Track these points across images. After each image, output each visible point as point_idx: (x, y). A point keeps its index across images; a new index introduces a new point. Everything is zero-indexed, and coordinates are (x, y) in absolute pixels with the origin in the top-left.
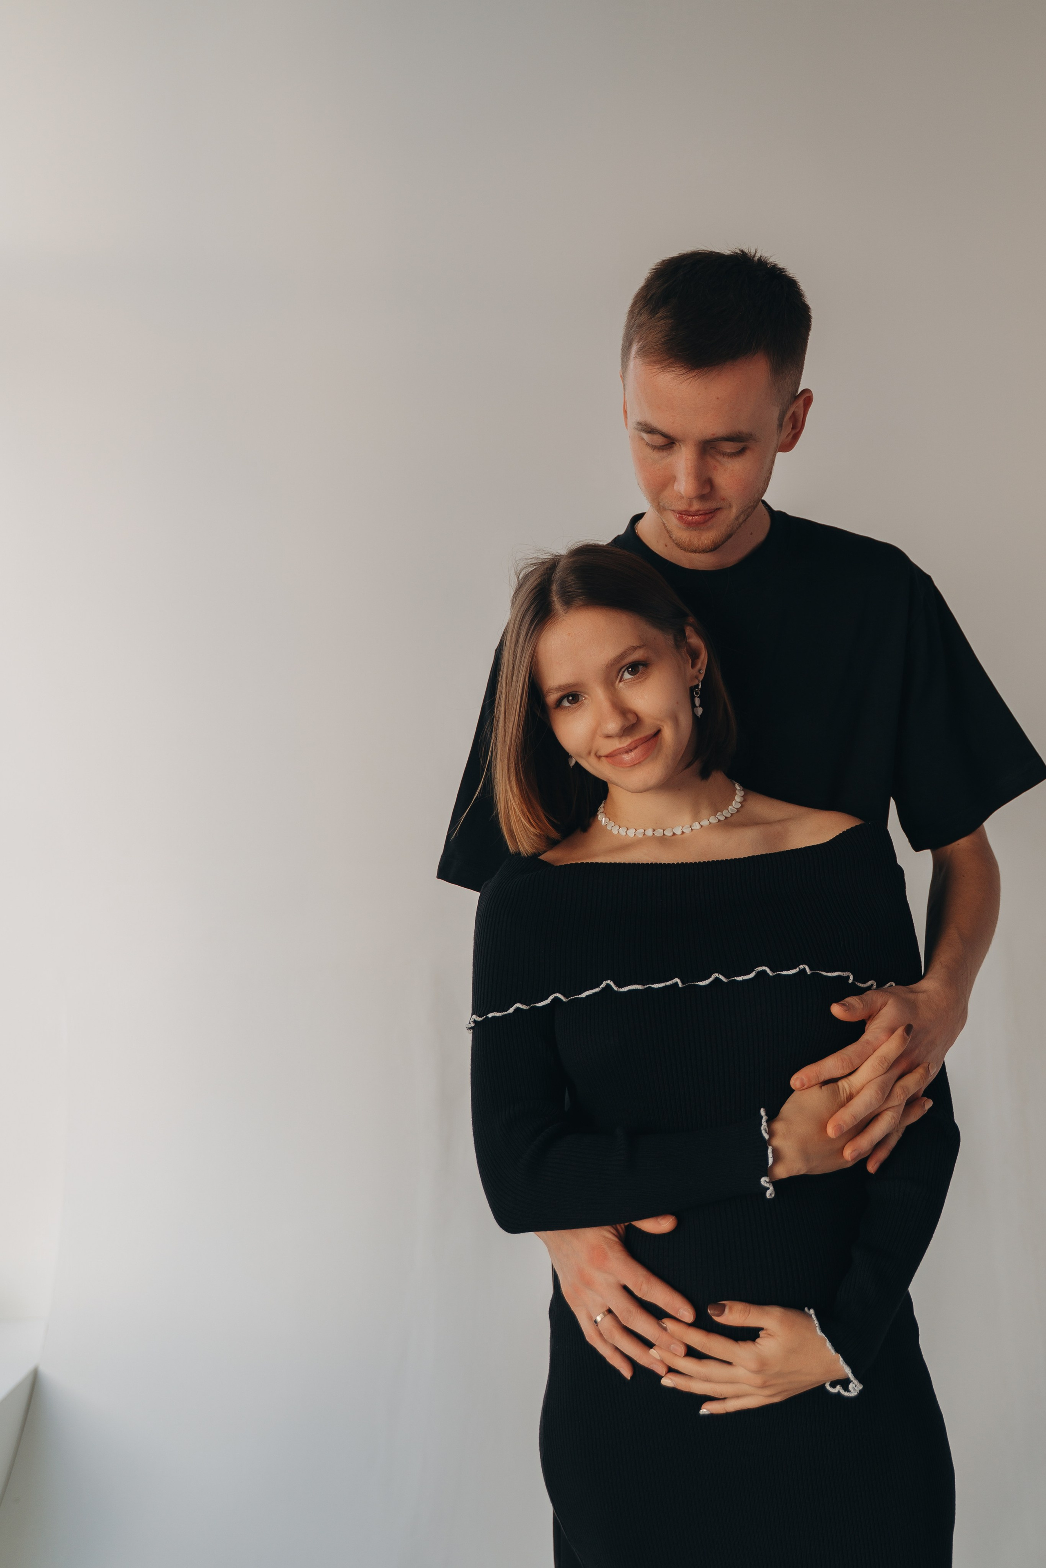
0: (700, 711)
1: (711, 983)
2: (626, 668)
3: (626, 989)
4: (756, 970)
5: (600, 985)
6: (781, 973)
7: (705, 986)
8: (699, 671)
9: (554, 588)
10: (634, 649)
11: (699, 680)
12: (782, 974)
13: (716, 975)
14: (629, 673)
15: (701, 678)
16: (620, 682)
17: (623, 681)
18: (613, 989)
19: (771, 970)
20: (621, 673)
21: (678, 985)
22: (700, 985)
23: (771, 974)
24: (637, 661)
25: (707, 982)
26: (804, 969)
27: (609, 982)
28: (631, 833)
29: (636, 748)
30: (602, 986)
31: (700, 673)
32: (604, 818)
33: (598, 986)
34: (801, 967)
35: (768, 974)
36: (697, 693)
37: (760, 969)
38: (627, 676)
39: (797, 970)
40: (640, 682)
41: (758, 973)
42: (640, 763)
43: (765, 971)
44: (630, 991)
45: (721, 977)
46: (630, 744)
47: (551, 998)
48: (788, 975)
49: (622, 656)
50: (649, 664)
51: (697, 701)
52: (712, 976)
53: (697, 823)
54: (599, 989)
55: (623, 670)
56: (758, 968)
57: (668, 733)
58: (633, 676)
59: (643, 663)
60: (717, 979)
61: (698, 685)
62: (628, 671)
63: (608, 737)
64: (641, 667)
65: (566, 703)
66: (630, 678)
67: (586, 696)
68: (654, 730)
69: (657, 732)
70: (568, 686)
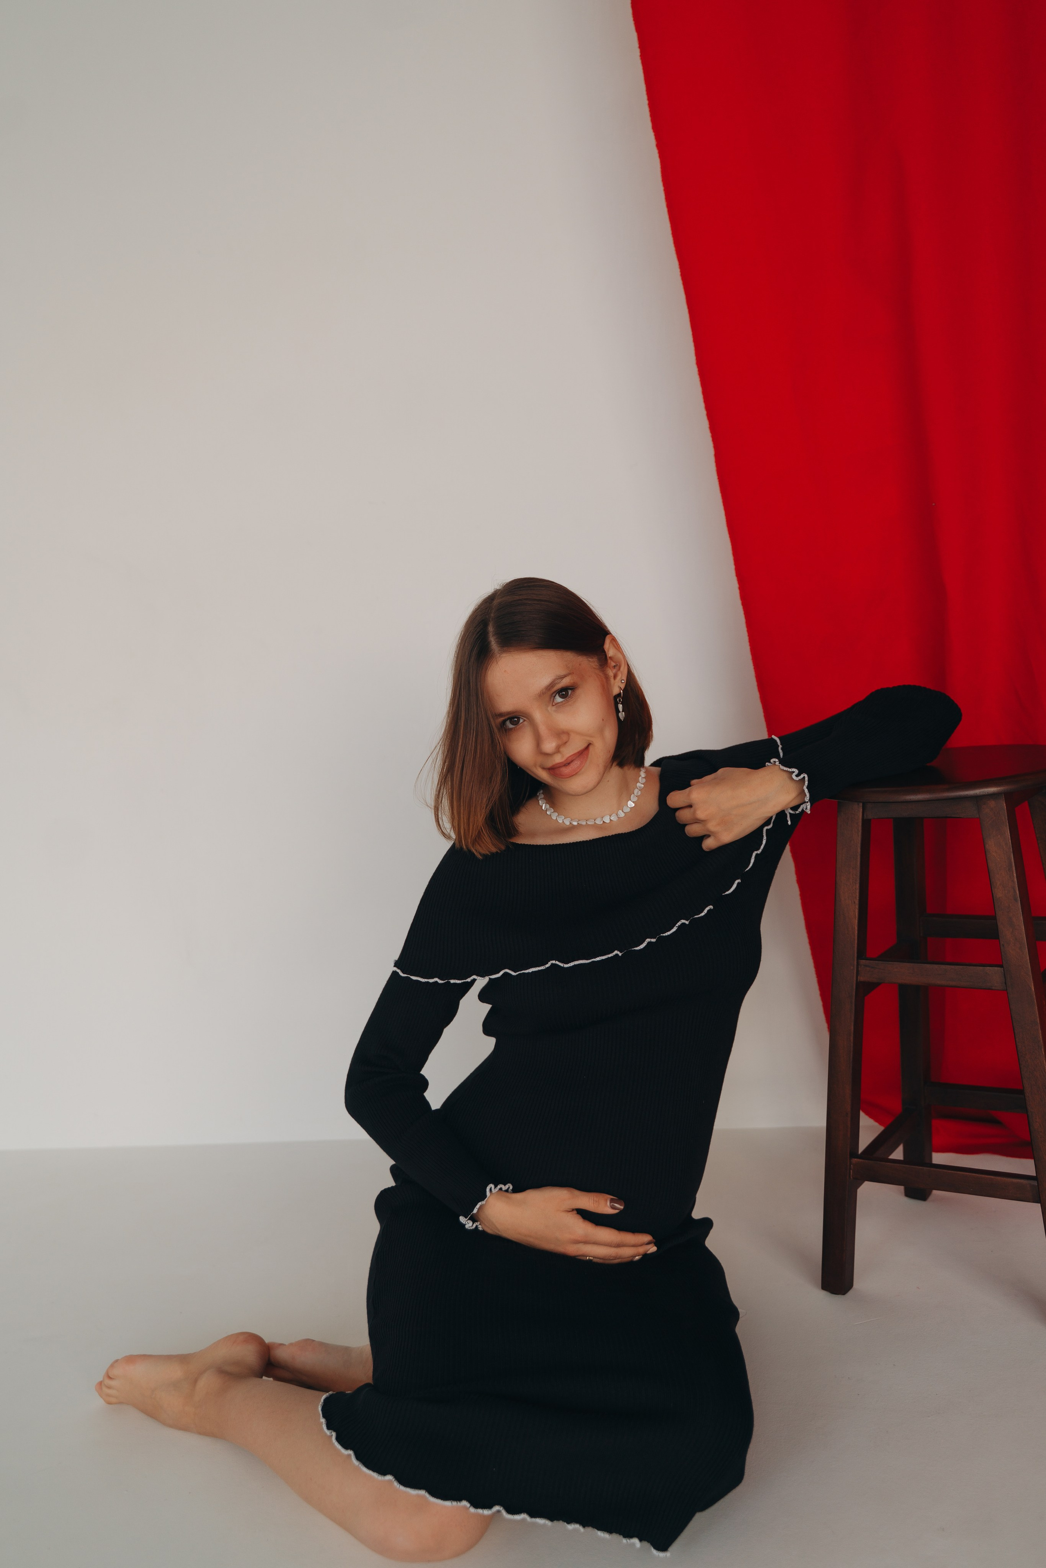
0: (622, 715)
2: (557, 693)
3: (570, 965)
5: (547, 963)
7: (640, 950)
8: (621, 680)
9: (491, 629)
10: (562, 677)
11: (621, 689)
13: (648, 939)
14: (560, 697)
15: (623, 685)
16: (552, 705)
17: (555, 704)
18: (560, 966)
20: (552, 698)
24: (566, 687)
25: (642, 946)
27: (554, 960)
28: (567, 822)
29: (573, 761)
30: (547, 966)
31: (621, 683)
32: (544, 804)
33: (544, 965)
36: (619, 702)
38: (558, 699)
39: (706, 911)
40: (569, 704)
41: (679, 927)
42: (578, 772)
44: (575, 966)
46: (568, 758)
47: (501, 973)
49: (552, 685)
50: (576, 688)
51: (620, 707)
52: (646, 942)
53: (620, 811)
54: (545, 968)
57: (597, 746)
58: (563, 699)
59: (571, 688)
60: (650, 942)
61: (620, 694)
62: (559, 695)
63: (547, 754)
64: (570, 692)
65: (508, 724)
66: (562, 702)
67: (525, 719)
68: (586, 745)
69: (589, 745)
70: (509, 713)
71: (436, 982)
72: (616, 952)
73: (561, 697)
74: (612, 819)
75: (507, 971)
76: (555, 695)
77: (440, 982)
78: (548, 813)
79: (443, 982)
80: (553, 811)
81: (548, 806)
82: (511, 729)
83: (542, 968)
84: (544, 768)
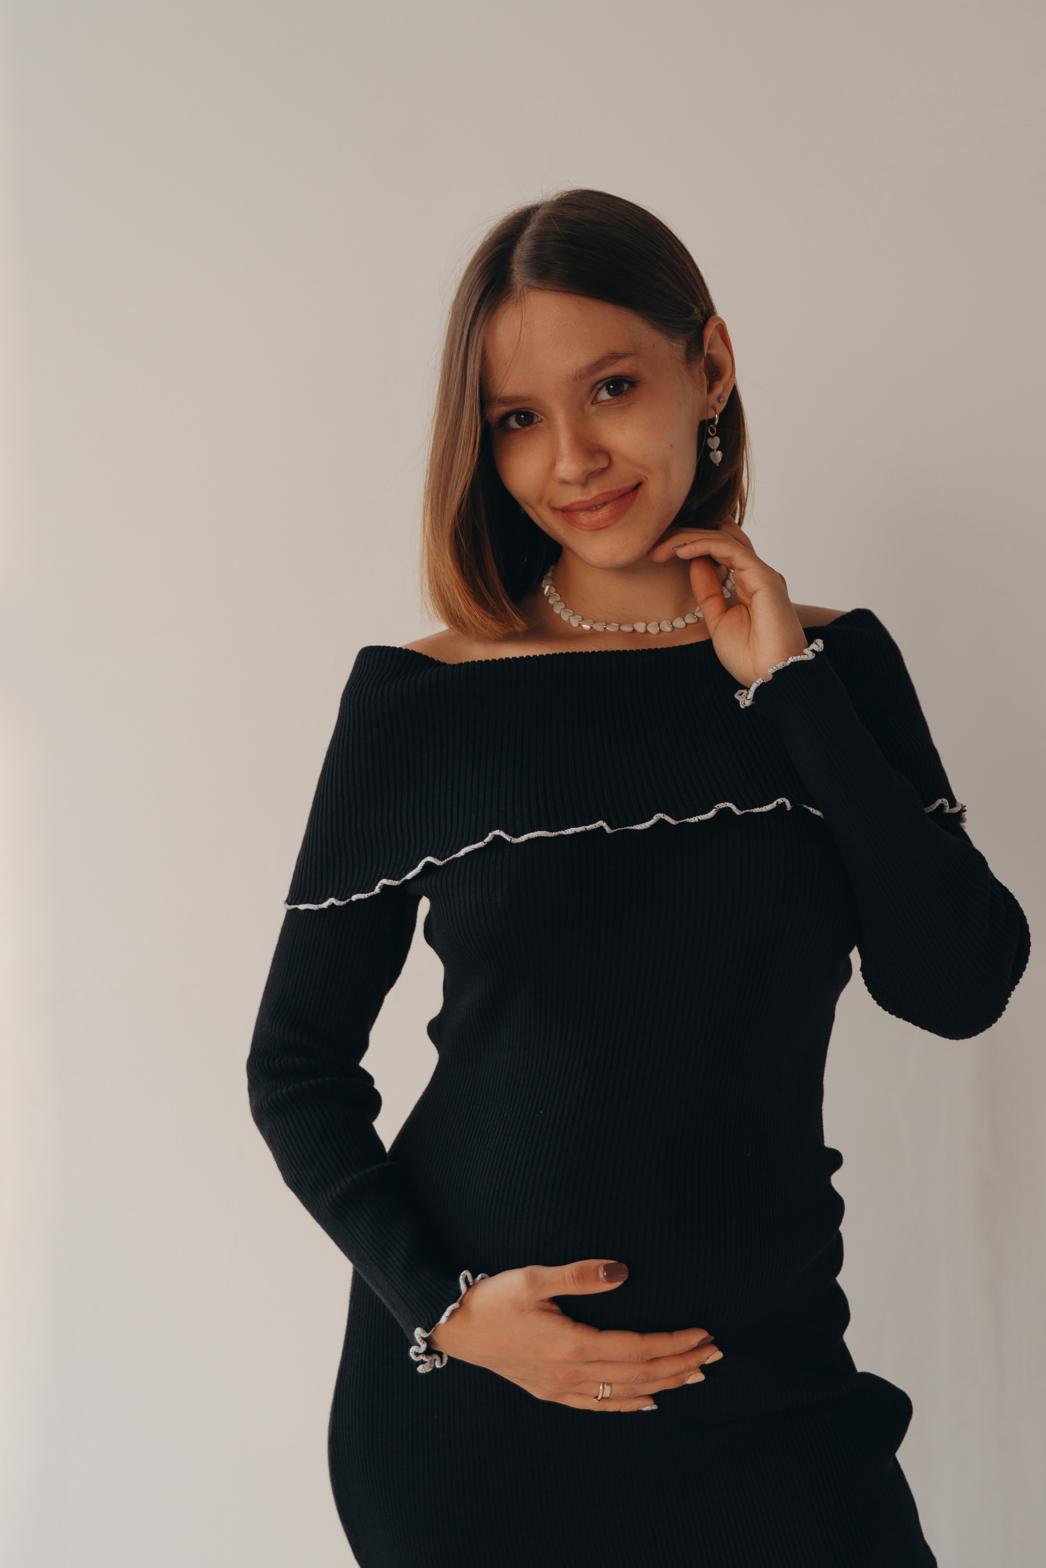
0: (718, 457)
1: (653, 826)
2: (605, 384)
3: (524, 838)
4: (716, 806)
5: (485, 839)
6: (751, 811)
7: (644, 830)
8: (719, 398)
9: (520, 251)
10: (614, 356)
11: (716, 412)
12: (753, 813)
13: (661, 815)
15: (721, 408)
16: (592, 404)
17: (597, 403)
18: (505, 840)
19: (738, 807)
20: (595, 391)
21: (605, 830)
22: (637, 830)
23: (738, 812)
24: (621, 376)
25: (647, 825)
26: (784, 803)
27: (497, 832)
29: (604, 504)
30: (487, 840)
31: (719, 402)
33: (482, 840)
34: (780, 800)
35: (734, 813)
36: (712, 431)
37: (722, 805)
38: (604, 395)
39: (774, 804)
40: (622, 408)
41: (720, 812)
42: (607, 527)
43: (729, 809)
44: (529, 841)
45: (668, 818)
46: (596, 497)
47: (421, 865)
48: (761, 812)
49: (599, 364)
50: (638, 382)
52: (655, 818)
54: (484, 844)
55: (599, 386)
56: (719, 805)
57: (654, 489)
58: (613, 398)
59: (629, 379)
60: (661, 821)
61: (714, 419)
62: (608, 389)
63: (564, 482)
64: (626, 386)
65: (513, 423)
66: (609, 400)
67: (542, 417)
68: (634, 482)
69: (638, 486)
70: (517, 399)
71: (333, 905)
72: (601, 823)
73: (610, 392)
74: (649, 629)
75: (429, 859)
76: (601, 388)
77: (338, 903)
78: (550, 601)
79: (342, 903)
80: (559, 598)
81: (553, 590)
82: (516, 430)
83: (480, 844)
84: (554, 509)
